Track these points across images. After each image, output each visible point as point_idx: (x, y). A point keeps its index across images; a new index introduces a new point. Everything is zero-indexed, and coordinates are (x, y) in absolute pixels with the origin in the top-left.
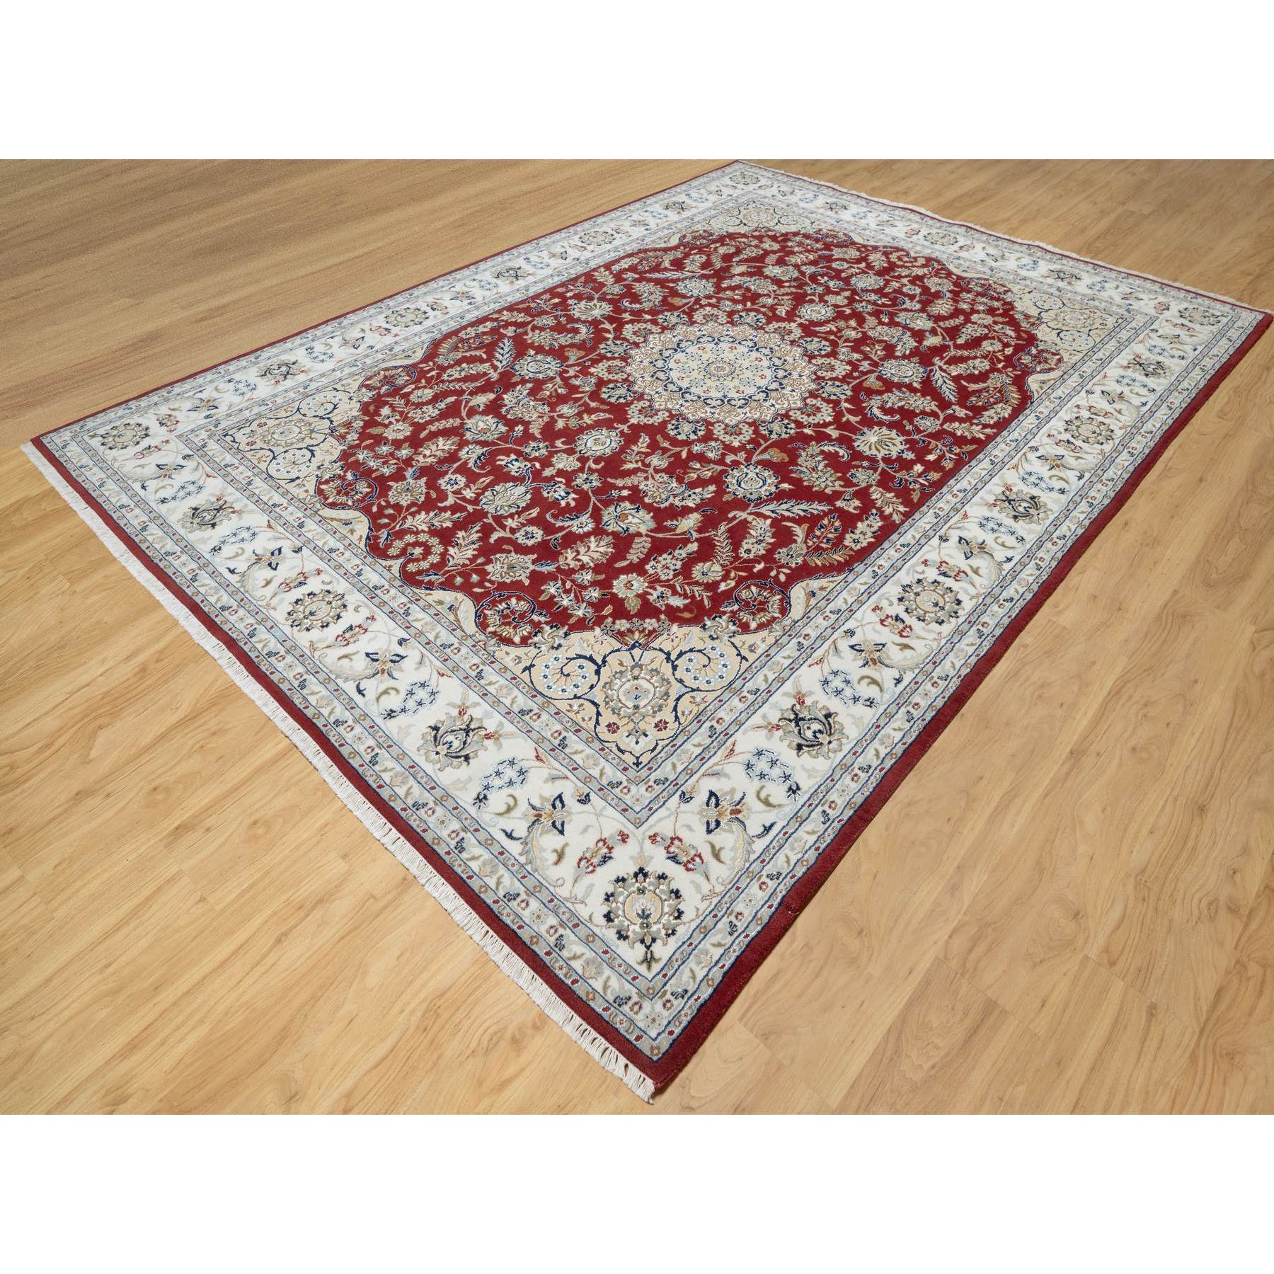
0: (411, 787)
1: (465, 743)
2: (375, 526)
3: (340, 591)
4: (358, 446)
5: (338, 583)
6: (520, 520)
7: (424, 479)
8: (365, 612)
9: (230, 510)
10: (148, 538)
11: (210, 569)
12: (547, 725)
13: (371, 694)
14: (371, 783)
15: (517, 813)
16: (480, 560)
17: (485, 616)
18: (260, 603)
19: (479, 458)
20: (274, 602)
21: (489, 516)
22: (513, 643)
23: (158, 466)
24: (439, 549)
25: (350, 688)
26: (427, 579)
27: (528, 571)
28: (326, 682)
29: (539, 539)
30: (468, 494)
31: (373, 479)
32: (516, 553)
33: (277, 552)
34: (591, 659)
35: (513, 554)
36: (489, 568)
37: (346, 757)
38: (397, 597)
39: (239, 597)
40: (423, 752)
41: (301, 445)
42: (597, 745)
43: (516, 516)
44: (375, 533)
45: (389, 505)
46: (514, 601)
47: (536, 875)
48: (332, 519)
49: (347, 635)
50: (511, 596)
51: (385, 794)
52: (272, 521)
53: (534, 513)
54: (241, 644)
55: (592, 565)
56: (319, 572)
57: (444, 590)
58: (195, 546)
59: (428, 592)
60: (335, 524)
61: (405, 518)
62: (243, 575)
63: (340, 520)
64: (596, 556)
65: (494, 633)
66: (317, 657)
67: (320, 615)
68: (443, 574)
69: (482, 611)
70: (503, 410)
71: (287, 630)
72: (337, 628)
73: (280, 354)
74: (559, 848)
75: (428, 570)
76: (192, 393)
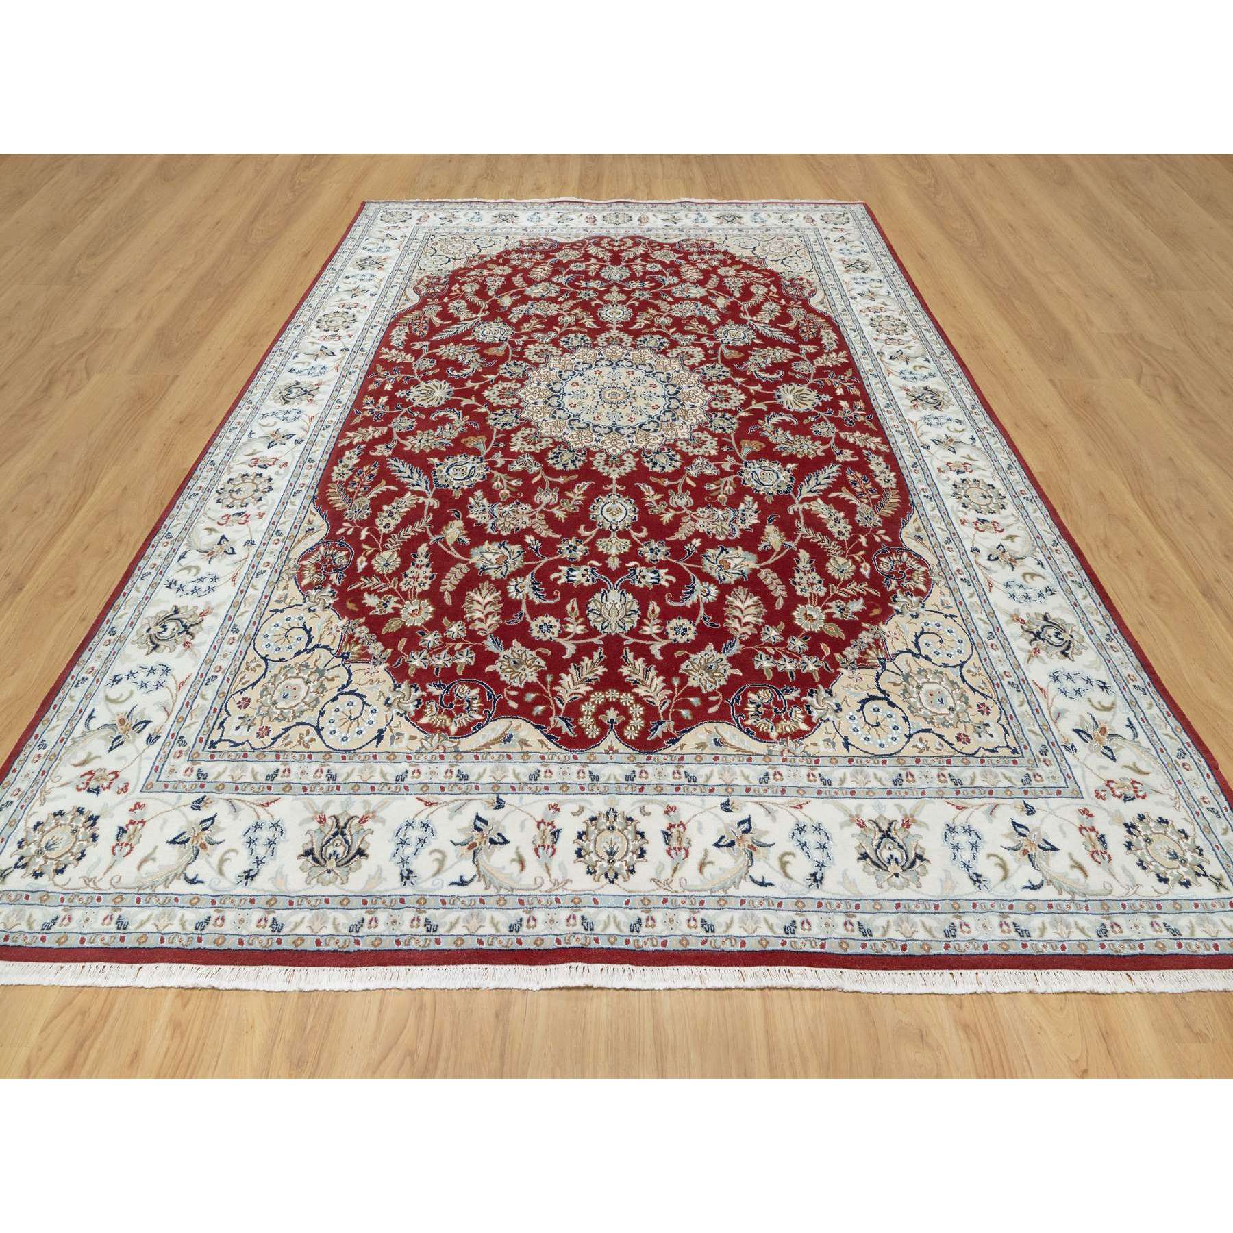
0: (923, 924)
1: (900, 846)
2: (540, 722)
3: (605, 809)
4: (396, 654)
5: (591, 803)
6: (653, 622)
7: (515, 642)
8: (657, 810)
9: (356, 821)
10: (300, 931)
11: (432, 902)
12: (925, 777)
13: (774, 876)
14: (893, 952)
15: (1012, 865)
16: (676, 682)
17: (752, 726)
18: (544, 888)
19: (534, 589)
20: (556, 874)
21: (623, 636)
22: (806, 732)
23: (173, 842)
24: (626, 699)
25: (748, 889)
26: (659, 733)
27: (725, 662)
28: (722, 904)
29: (693, 629)
30: (576, 628)
31: (464, 676)
32: (694, 653)
33: (479, 824)
34: (872, 698)
35: (692, 656)
36: (692, 683)
37: (841, 951)
38: (659, 769)
39: (512, 901)
40: (885, 885)
41: (330, 695)
42: (974, 761)
43: (646, 621)
44: (549, 728)
45: (522, 692)
46: (752, 696)
47: (1089, 898)
48: (487, 745)
49: (674, 844)
50: (745, 693)
51: (914, 949)
52: (424, 797)
53: (654, 608)
54: (593, 945)
55: (761, 620)
56: (555, 808)
57: (686, 731)
58: (374, 892)
59: (678, 744)
60: (494, 748)
61: (554, 693)
62: (480, 875)
63: (496, 741)
64: (752, 610)
65: (780, 736)
66: (680, 890)
67: (620, 846)
68: (666, 718)
69: (745, 726)
70: (489, 530)
71: (611, 889)
72: (656, 846)
73: (138, 614)
74: (1069, 862)
75: (647, 726)
76: (81, 727)
